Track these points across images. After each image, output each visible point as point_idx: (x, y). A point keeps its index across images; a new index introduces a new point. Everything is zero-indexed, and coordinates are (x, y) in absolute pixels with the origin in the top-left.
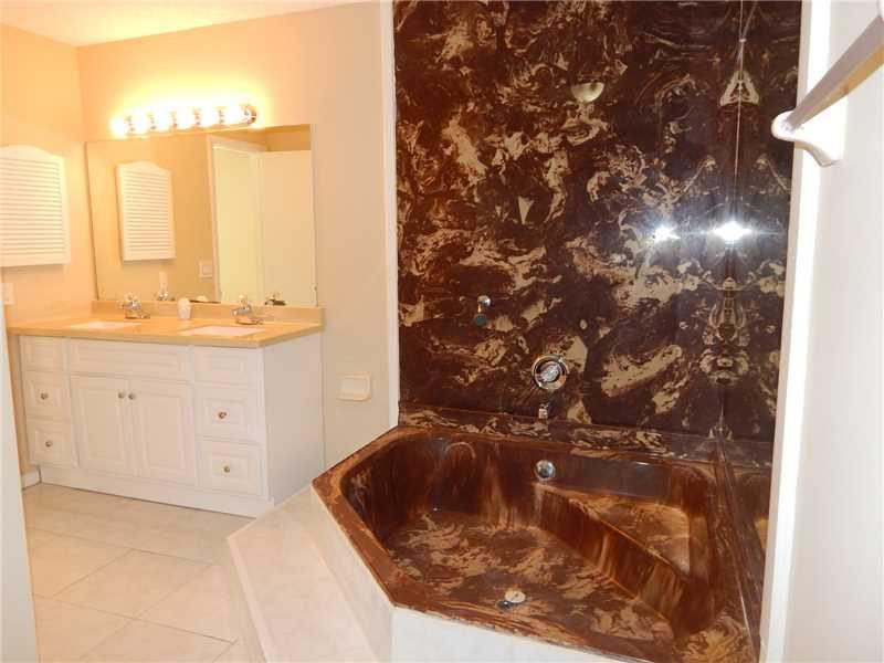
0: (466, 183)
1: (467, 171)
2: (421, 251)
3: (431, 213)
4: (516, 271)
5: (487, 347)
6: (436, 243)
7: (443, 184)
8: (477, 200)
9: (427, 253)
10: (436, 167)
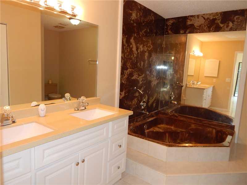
0: (134, 56)
1: (134, 53)
2: (125, 75)
3: (127, 64)
4: (140, 80)
5: (134, 101)
6: (128, 73)
7: (130, 56)
8: (135, 61)
9: (126, 76)
10: (129, 50)
